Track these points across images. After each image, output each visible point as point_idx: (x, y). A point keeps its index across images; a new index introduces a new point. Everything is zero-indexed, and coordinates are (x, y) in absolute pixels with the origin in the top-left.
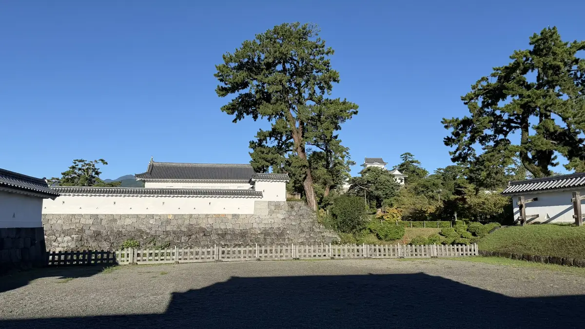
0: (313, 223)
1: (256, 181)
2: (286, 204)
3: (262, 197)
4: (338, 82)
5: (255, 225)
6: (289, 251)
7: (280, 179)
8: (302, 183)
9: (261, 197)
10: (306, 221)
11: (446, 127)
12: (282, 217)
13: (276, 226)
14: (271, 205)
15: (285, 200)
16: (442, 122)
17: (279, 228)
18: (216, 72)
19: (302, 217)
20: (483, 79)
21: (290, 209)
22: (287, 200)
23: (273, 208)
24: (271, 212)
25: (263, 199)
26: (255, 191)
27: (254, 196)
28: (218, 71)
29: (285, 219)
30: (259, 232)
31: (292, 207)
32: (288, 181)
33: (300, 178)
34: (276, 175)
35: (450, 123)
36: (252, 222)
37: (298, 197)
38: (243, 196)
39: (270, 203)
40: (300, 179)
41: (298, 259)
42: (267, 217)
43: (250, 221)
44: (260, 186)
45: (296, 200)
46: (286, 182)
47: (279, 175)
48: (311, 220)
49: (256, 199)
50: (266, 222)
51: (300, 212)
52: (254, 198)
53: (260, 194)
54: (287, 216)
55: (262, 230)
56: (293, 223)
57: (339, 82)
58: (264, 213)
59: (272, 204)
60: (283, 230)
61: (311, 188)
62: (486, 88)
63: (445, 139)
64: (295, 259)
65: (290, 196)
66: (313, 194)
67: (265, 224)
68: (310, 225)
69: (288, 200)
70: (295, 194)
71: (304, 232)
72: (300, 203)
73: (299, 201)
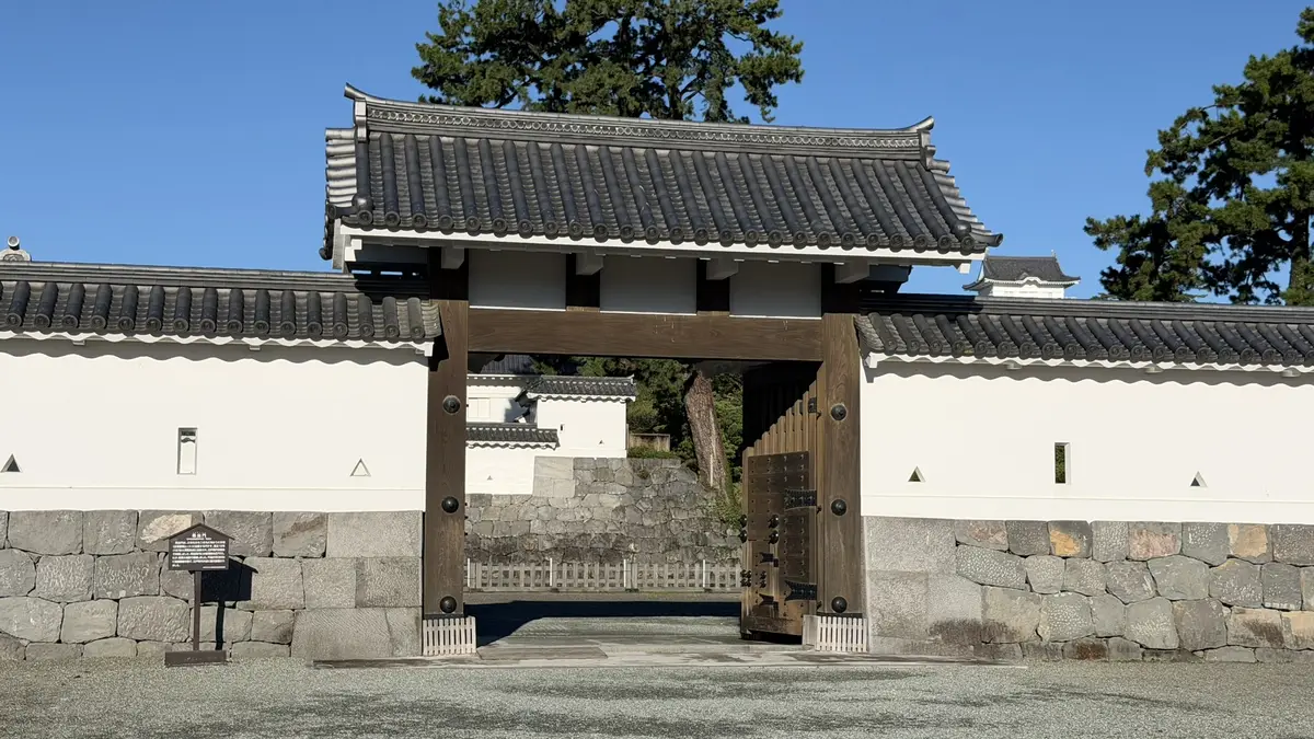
0: (706, 520)
1: (538, 398)
2: (627, 467)
3: (558, 445)
4: (797, 80)
5: (536, 526)
6: (618, 575)
7: (608, 393)
8: (679, 398)
9: (553, 445)
10: (682, 516)
11: (1100, 243)
12: (613, 502)
13: (596, 530)
14: (582, 469)
15: (624, 454)
16: (1086, 229)
17: (605, 536)
18: (420, 64)
19: (672, 504)
20: (1191, 115)
21: (638, 482)
22: (628, 456)
23: (588, 476)
24: (582, 490)
25: (558, 453)
26: (535, 426)
27: (533, 444)
28: (426, 63)
29: (622, 509)
30: (548, 545)
31: (645, 476)
32: (633, 399)
33: (671, 386)
34: (597, 381)
35: (1108, 231)
36: (527, 518)
37: (662, 445)
38: (502, 443)
39: (579, 463)
40: (675, 387)
41: (636, 590)
42: (571, 504)
43: (521, 515)
44: (549, 412)
45: (655, 455)
46: (628, 401)
47: (608, 381)
48: (699, 514)
49: (539, 452)
50: (568, 517)
51: (668, 492)
52: (533, 447)
53: (550, 437)
54: (629, 500)
55: (556, 541)
56: (647, 522)
57: (802, 79)
58: (563, 490)
59: (586, 466)
60: (617, 541)
61: (707, 414)
62: (1216, 129)
63: (1103, 273)
64: (631, 590)
65: (639, 443)
66: (714, 432)
67: (566, 523)
68: (696, 528)
69: (632, 454)
70: (652, 438)
71: (678, 547)
72: (667, 464)
73: (664, 456)
